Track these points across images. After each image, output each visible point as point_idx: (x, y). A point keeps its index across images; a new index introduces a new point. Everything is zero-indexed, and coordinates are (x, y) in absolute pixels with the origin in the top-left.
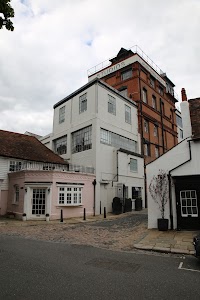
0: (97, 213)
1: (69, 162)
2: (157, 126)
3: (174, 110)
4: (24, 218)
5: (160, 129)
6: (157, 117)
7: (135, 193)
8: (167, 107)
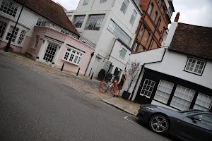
0: (87, 74)
1: (81, 34)
2: (150, 34)
3: (165, 28)
4: (37, 60)
5: (151, 38)
6: (152, 28)
7: (117, 72)
8: (162, 24)
